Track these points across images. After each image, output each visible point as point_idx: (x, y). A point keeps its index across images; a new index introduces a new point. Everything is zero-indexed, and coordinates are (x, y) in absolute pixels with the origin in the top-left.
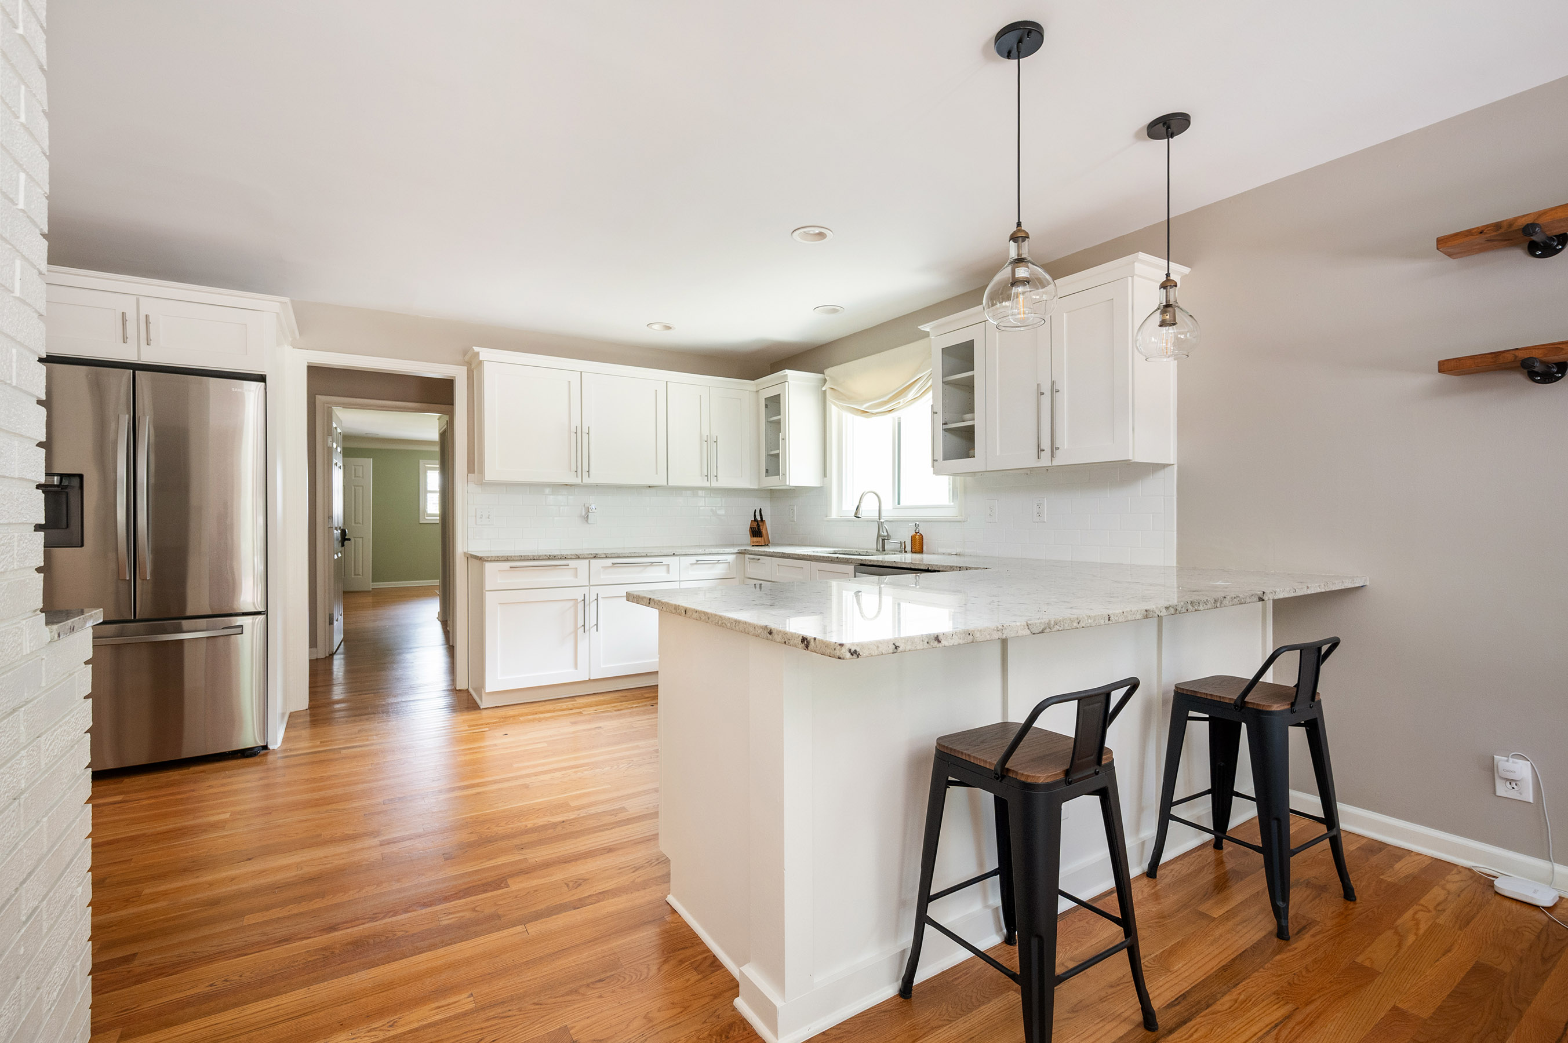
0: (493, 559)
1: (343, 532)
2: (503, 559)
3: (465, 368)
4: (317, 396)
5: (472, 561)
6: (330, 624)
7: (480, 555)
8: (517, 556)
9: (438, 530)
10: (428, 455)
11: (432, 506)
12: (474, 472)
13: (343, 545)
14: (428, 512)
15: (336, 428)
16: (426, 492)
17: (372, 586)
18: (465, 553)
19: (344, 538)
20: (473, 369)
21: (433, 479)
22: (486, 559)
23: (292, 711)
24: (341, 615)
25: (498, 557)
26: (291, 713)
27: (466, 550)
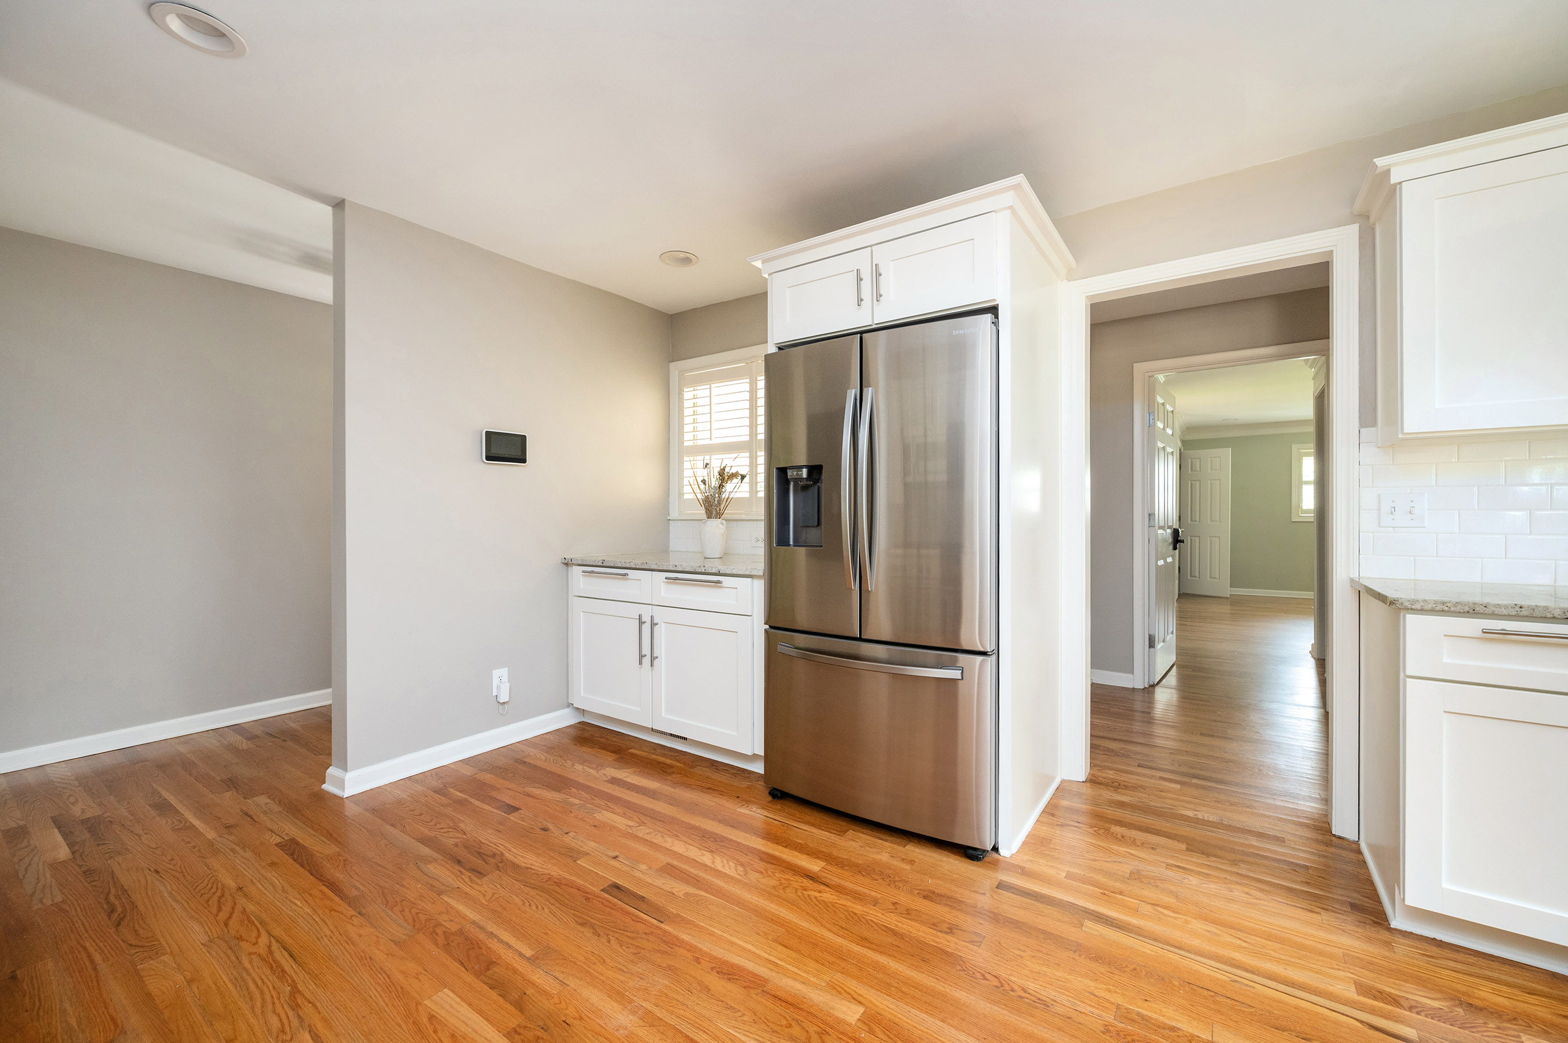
0: (1429, 607)
1: (1176, 533)
2: (1458, 609)
3: (1354, 229)
4: (1134, 364)
5: (1371, 604)
6: (1149, 648)
7: (1391, 594)
8: (1506, 607)
9: (1314, 530)
10: (1299, 438)
11: (1308, 500)
12: (1374, 424)
13: (1175, 548)
14: (1304, 508)
15: (1163, 404)
16: (1301, 483)
17: (1228, 591)
18: (1352, 580)
19: (1177, 540)
20: (1374, 224)
21: (1308, 467)
22: (1407, 604)
23: (1065, 778)
24: (1172, 633)
25: (1443, 603)
26: (1063, 781)
27: (1355, 576)
